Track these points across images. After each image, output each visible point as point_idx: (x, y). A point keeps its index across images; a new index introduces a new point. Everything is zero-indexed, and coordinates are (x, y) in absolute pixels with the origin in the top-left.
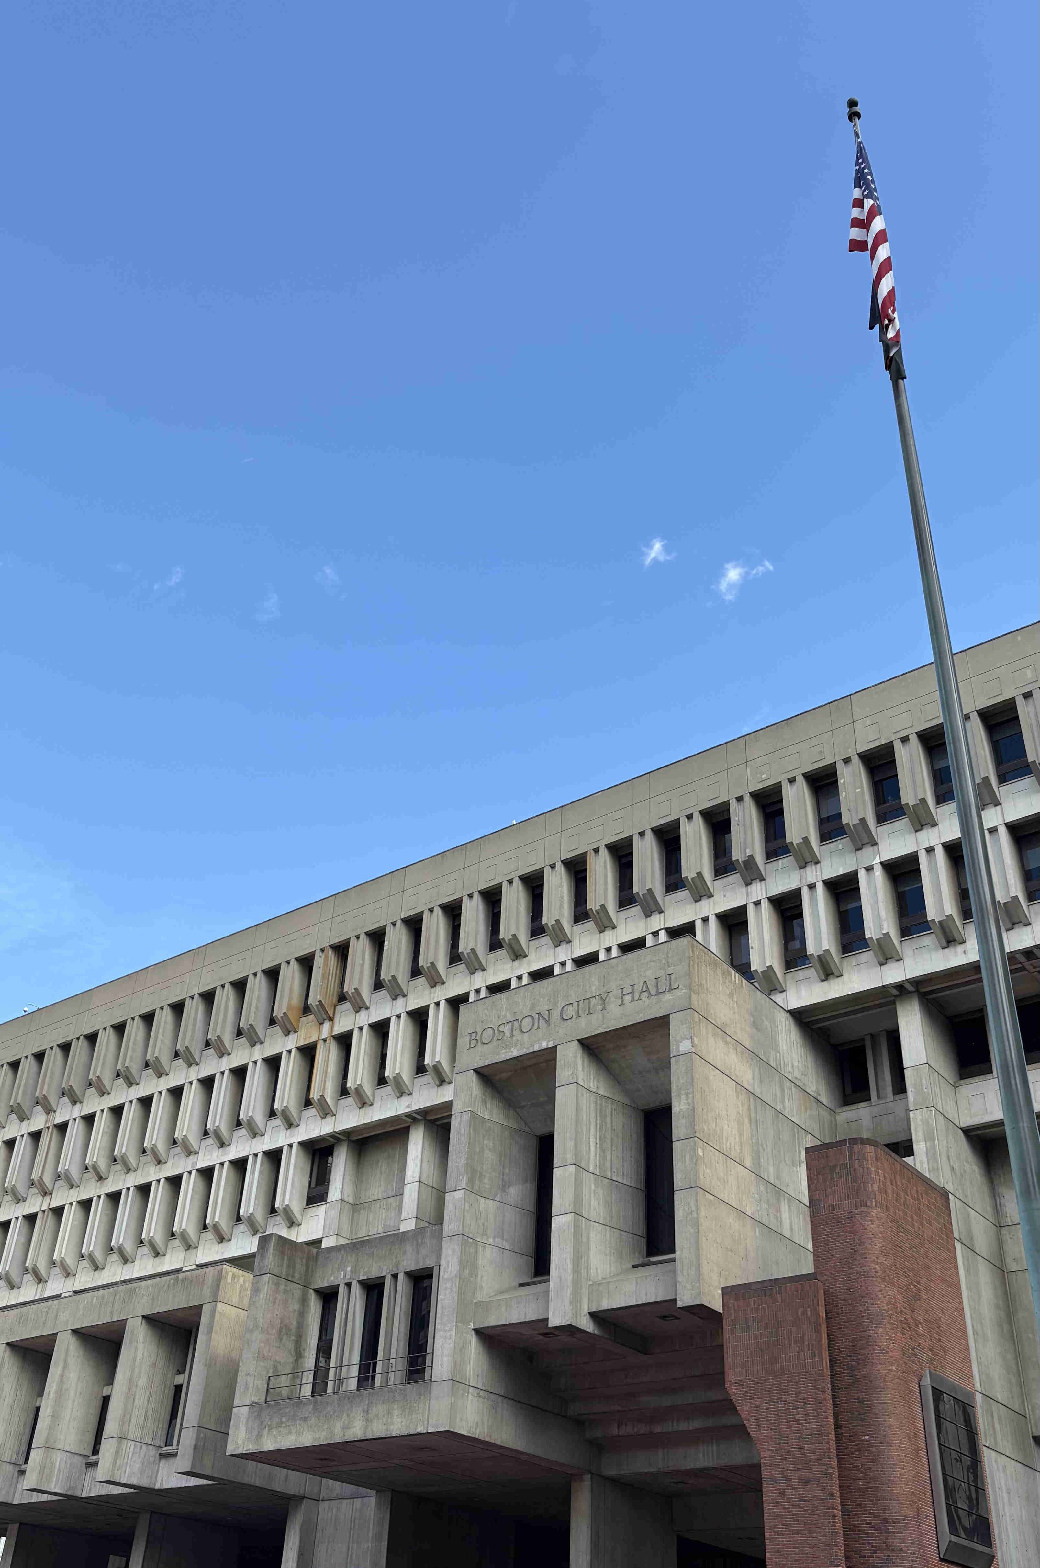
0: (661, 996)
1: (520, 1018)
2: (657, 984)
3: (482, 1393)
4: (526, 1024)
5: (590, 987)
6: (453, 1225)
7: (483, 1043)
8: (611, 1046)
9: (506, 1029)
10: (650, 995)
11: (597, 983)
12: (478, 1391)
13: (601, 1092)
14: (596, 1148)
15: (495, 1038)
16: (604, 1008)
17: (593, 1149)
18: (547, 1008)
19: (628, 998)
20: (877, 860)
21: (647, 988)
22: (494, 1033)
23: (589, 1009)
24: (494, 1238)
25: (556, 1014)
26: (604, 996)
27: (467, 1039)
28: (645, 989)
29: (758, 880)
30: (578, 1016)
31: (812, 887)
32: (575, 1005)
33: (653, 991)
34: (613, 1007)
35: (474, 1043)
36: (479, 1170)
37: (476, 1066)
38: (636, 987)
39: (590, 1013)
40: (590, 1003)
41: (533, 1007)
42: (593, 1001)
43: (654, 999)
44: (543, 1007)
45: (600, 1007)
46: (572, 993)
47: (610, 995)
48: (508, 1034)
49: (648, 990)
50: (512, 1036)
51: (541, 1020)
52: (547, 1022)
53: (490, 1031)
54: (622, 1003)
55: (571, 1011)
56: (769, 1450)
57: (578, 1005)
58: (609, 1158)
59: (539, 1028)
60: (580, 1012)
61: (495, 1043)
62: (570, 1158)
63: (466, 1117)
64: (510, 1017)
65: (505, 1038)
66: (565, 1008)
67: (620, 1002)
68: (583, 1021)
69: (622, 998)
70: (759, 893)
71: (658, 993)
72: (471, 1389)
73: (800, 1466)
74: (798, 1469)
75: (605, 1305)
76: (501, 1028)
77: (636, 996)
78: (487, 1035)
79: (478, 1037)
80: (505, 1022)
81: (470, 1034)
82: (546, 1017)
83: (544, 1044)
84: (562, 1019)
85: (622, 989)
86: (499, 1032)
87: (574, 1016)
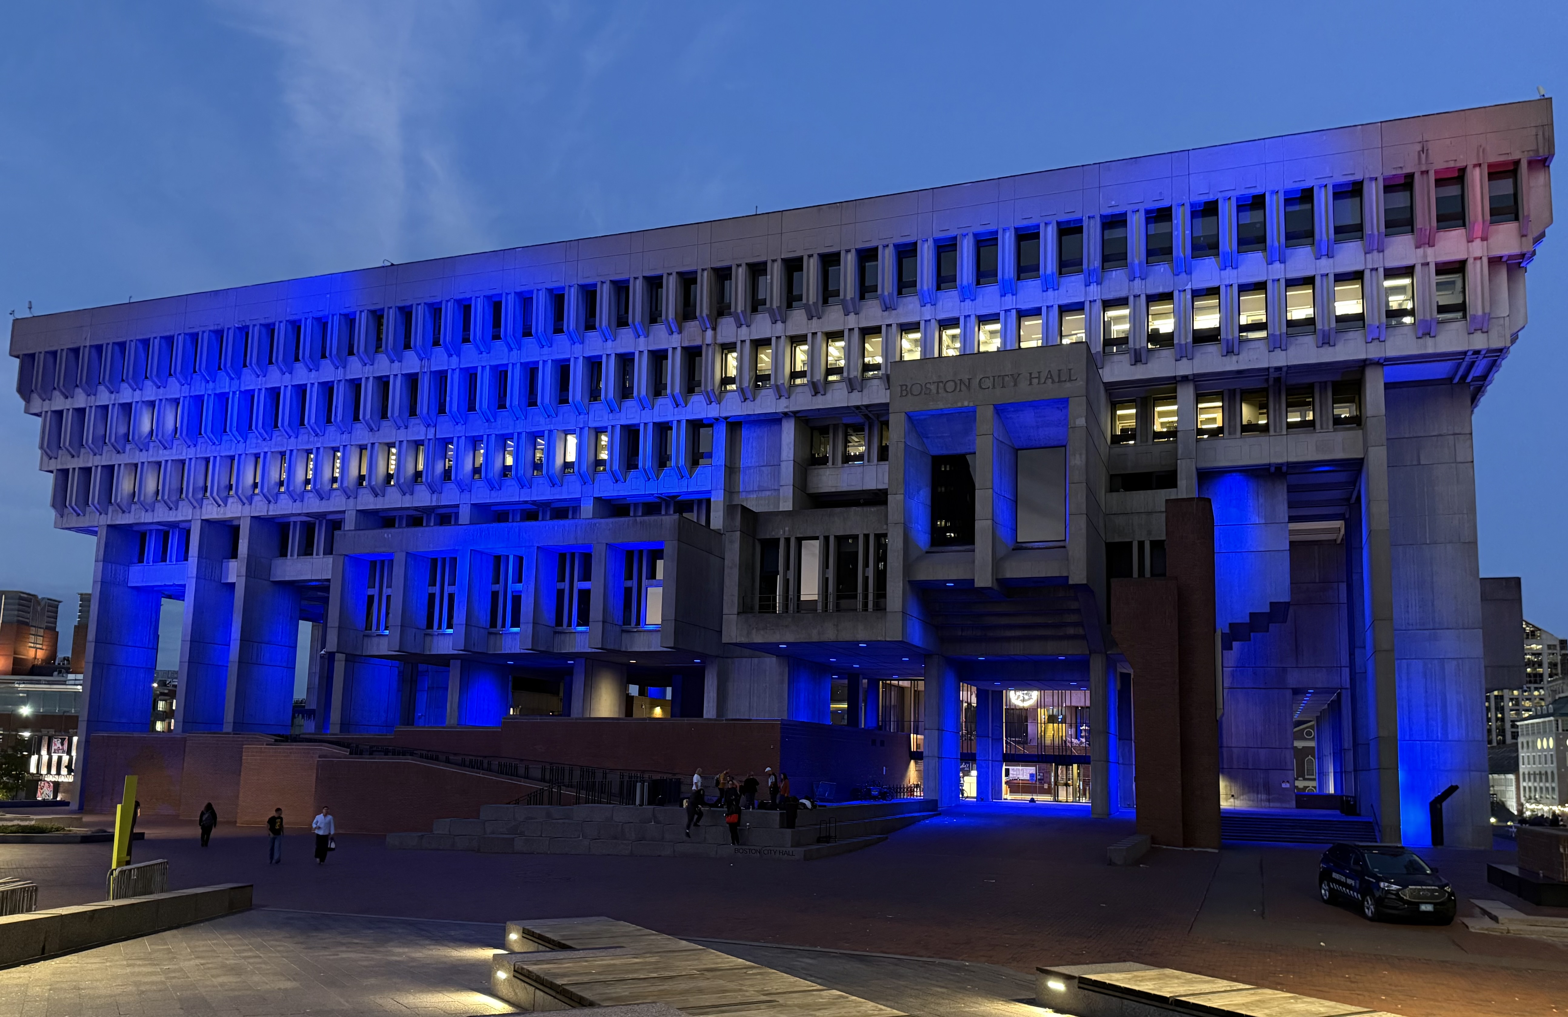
0: (1063, 384)
1: (945, 381)
2: (1060, 375)
4: (950, 386)
5: (1004, 368)
6: (896, 516)
7: (912, 394)
8: (1015, 411)
9: (933, 388)
10: (1053, 382)
11: (1009, 365)
12: (916, 619)
13: (1001, 439)
15: (923, 392)
16: (1015, 385)
18: (967, 377)
21: (1051, 376)
22: (922, 389)
23: (1003, 383)
24: (914, 524)
25: (974, 382)
26: (1015, 376)
27: (899, 389)
28: (1049, 376)
30: (994, 388)
32: (992, 379)
33: (1057, 380)
34: (1023, 385)
35: (904, 393)
37: (907, 410)
38: (1042, 374)
39: (1003, 387)
40: (1003, 379)
41: (954, 374)
42: (1007, 379)
43: (1057, 385)
44: (964, 376)
45: (1012, 384)
46: (988, 369)
47: (1021, 376)
48: (934, 391)
49: (1051, 377)
50: (938, 393)
51: (963, 386)
53: (917, 386)
54: (1031, 384)
55: (988, 383)
57: (994, 379)
59: (960, 390)
60: (996, 385)
61: (923, 395)
62: (989, 484)
63: (902, 446)
64: (935, 379)
65: (932, 393)
66: (983, 380)
67: (1029, 383)
68: (998, 392)
69: (1030, 380)
71: (1061, 382)
73: (1157, 677)
75: (1009, 575)
76: (928, 386)
77: (1043, 381)
78: (916, 390)
79: (908, 389)
80: (931, 381)
81: (901, 386)
82: (967, 384)
83: (966, 404)
84: (981, 387)
85: (1031, 374)
86: (926, 388)
87: (991, 387)
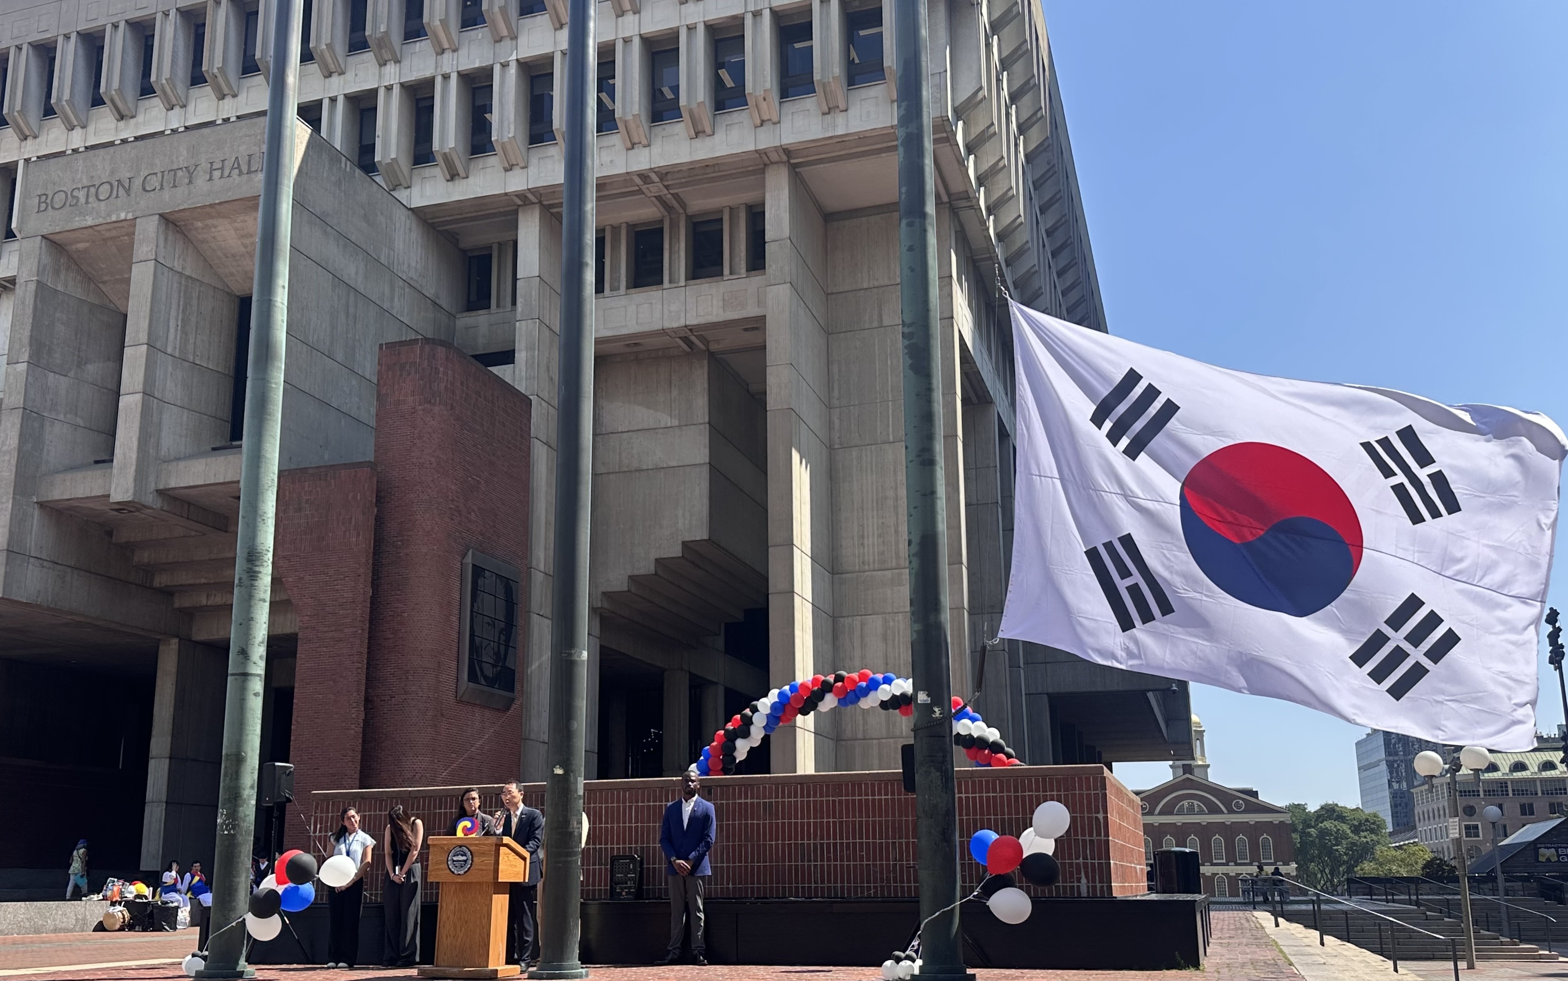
0: (253, 175)
1: (97, 183)
2: (249, 161)
3: (45, 563)
4: (104, 190)
5: (177, 158)
6: (13, 397)
7: (54, 208)
8: (199, 224)
9: (81, 195)
10: (241, 173)
11: (185, 153)
12: (41, 562)
13: (188, 272)
14: (177, 330)
15: (68, 204)
16: (190, 182)
17: (172, 330)
18: (128, 175)
19: (217, 174)
20: (514, 57)
21: (239, 164)
22: (67, 197)
23: (175, 181)
24: (65, 415)
25: (137, 183)
26: (192, 169)
27: (36, 200)
28: (236, 165)
29: (392, 62)
30: (162, 188)
31: (446, 77)
32: (160, 175)
33: (244, 169)
34: (201, 181)
35: (43, 206)
36: (47, 343)
37: (45, 232)
38: (226, 163)
39: (175, 186)
40: (175, 175)
41: (112, 172)
42: (180, 173)
43: (245, 177)
44: (125, 175)
45: (187, 181)
46: (157, 162)
47: (199, 168)
48: (82, 200)
49: (239, 167)
50: (87, 202)
51: (121, 188)
52: (128, 191)
53: (63, 195)
54: (210, 179)
55: (154, 182)
56: (307, 615)
57: (163, 176)
58: (192, 341)
59: (117, 197)
60: (165, 184)
61: (67, 207)
62: (143, 337)
63: (32, 287)
64: (85, 182)
65: (79, 204)
66: (148, 178)
67: (208, 177)
68: (166, 195)
69: (211, 173)
70: (392, 77)
71: (249, 172)
72: (32, 560)
73: (333, 628)
74: (332, 631)
75: (173, 484)
76: (75, 193)
77: (226, 173)
78: (59, 199)
79: (49, 201)
80: (80, 186)
81: (40, 196)
82: (127, 186)
83: (123, 216)
84: (144, 189)
85: (211, 163)
86: (73, 197)
87: (158, 188)
